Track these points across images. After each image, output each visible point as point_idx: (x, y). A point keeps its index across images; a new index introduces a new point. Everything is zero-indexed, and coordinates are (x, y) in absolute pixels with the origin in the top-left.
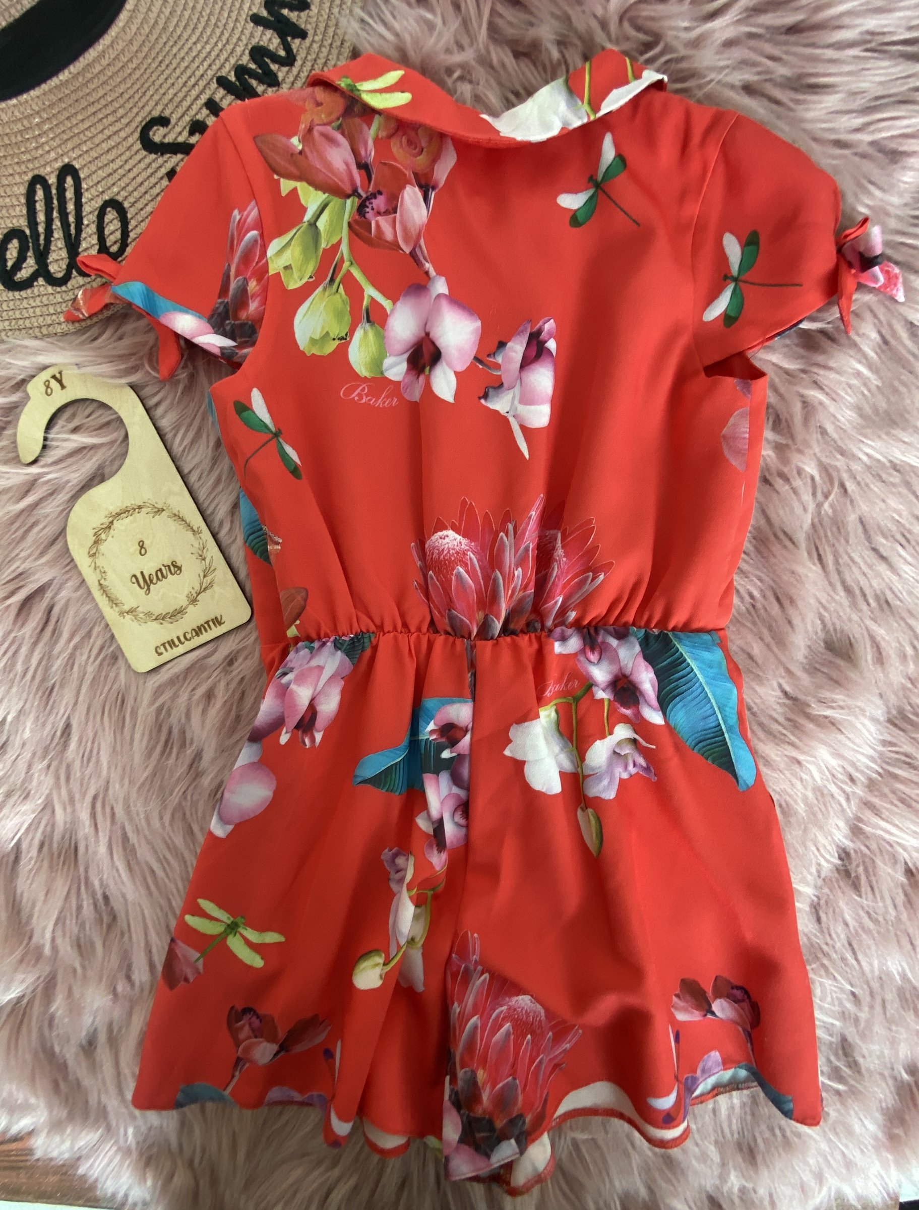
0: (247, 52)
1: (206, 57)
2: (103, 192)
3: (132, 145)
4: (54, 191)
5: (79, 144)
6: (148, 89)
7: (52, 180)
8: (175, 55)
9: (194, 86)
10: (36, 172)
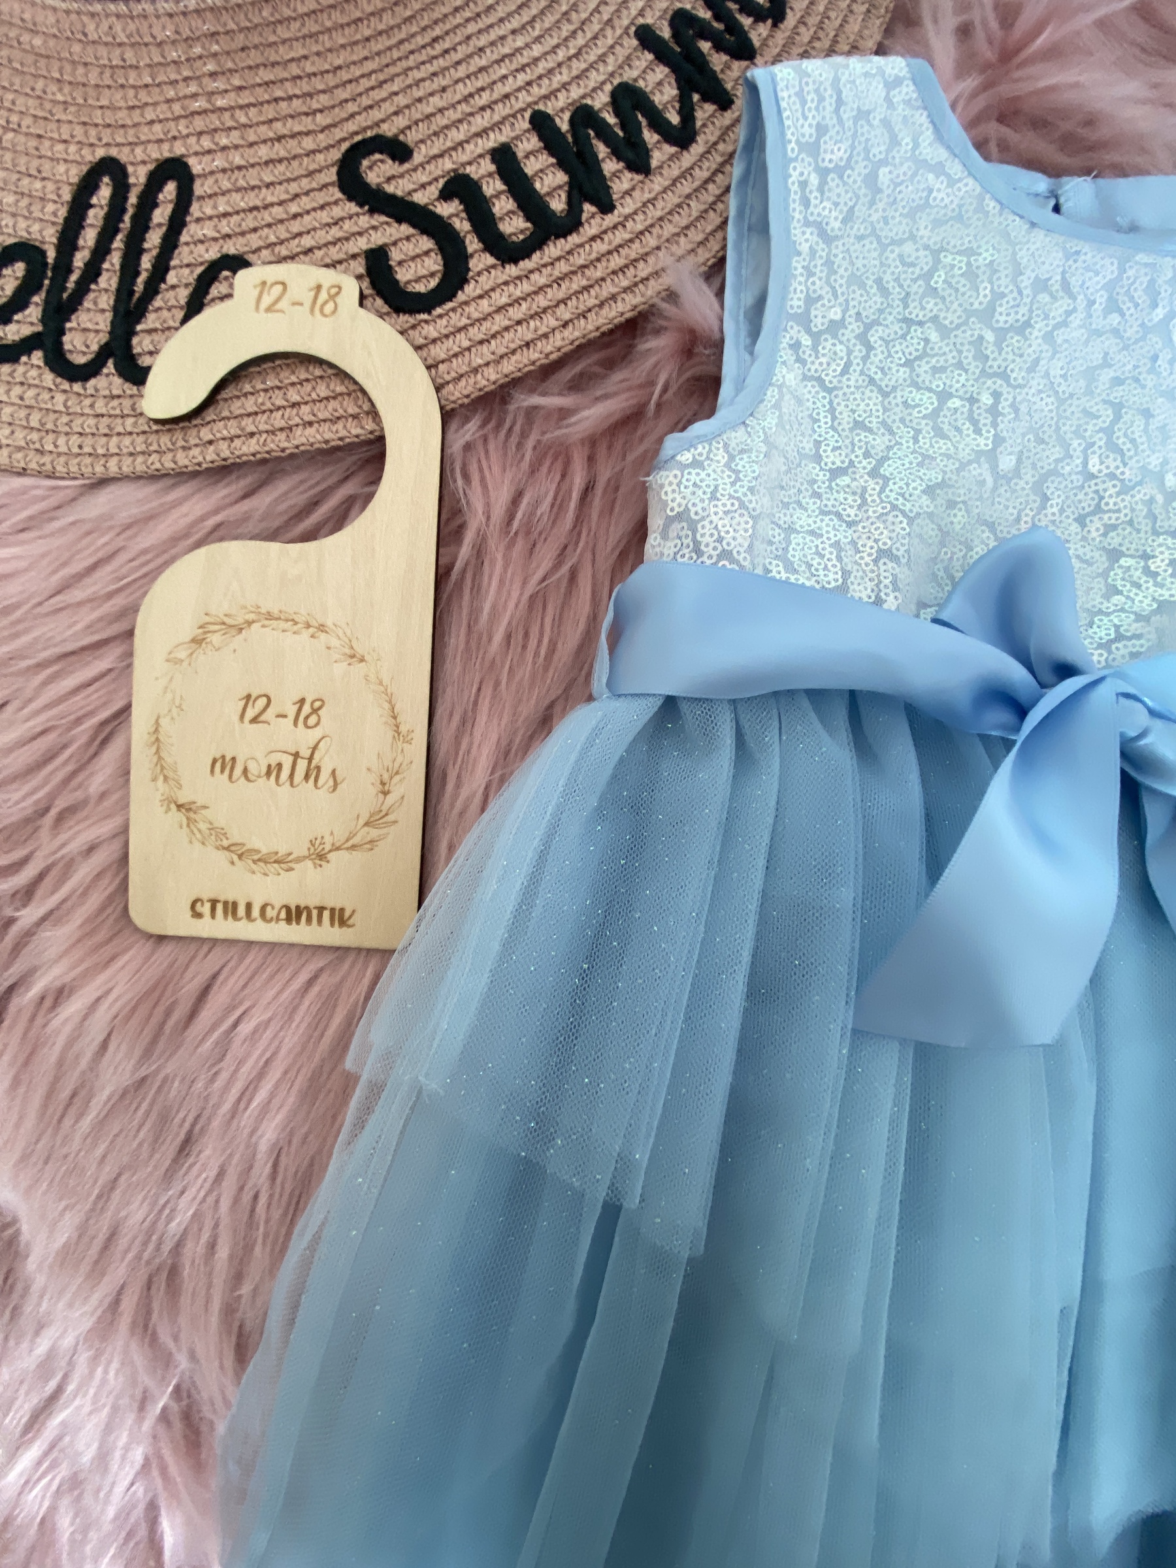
0: (608, 88)
1: (528, 65)
2: (229, 236)
3: (320, 171)
4: (133, 199)
5: (215, 130)
6: (392, 79)
7: (138, 177)
8: (468, 38)
9: (483, 109)
10: (114, 152)
